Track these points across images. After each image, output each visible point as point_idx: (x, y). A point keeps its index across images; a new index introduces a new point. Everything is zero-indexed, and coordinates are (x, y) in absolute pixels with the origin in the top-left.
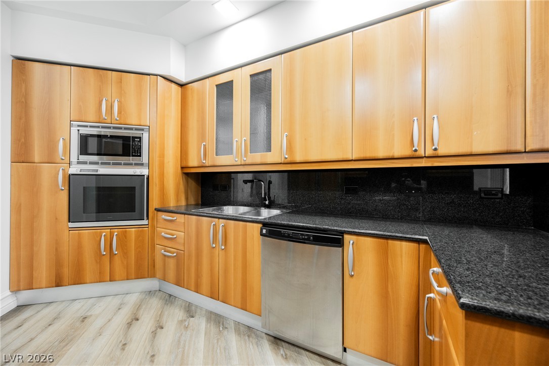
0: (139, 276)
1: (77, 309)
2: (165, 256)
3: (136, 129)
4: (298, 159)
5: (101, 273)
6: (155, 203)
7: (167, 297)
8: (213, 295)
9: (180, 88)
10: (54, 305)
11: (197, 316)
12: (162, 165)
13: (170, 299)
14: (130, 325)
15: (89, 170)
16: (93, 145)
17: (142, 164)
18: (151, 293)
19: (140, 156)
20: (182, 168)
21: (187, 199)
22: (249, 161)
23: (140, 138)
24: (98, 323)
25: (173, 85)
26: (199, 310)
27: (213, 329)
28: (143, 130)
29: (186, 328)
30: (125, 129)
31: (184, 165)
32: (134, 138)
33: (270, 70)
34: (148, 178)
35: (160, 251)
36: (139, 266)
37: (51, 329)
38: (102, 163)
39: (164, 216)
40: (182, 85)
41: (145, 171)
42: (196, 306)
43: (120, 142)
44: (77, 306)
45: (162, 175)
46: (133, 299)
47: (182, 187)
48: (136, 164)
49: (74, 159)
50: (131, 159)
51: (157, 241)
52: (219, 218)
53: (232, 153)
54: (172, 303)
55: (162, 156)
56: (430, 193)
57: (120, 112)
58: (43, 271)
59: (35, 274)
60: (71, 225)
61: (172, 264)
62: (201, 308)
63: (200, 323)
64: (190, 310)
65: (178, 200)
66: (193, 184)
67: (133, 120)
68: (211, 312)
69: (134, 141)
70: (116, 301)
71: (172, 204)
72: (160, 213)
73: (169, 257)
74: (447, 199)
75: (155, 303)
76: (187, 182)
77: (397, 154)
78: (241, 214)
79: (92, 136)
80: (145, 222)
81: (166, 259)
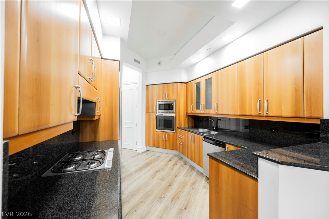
0: (173, 149)
1: (158, 154)
2: (180, 144)
3: (172, 101)
4: (220, 113)
5: (163, 145)
6: (177, 126)
7: (180, 158)
8: (192, 160)
9: (185, 84)
10: (153, 152)
11: (187, 165)
12: (179, 112)
13: (181, 158)
14: (169, 161)
15: (160, 114)
16: (163, 107)
17: (174, 112)
18: (176, 156)
19: (173, 110)
20: (186, 113)
21: (188, 124)
22: (205, 113)
23: (173, 104)
24: (162, 159)
25: (183, 84)
26: (188, 164)
27: (190, 169)
28: (174, 101)
29: (183, 167)
30: (170, 101)
31: (187, 112)
32: (171, 104)
33: (211, 78)
34: (175, 117)
35: (179, 142)
36: (173, 146)
37: (153, 157)
38: (164, 112)
39: (179, 130)
40: (186, 83)
41: (174, 115)
42: (188, 163)
43: (168, 105)
44: (158, 153)
45: (179, 116)
46: (171, 156)
47: (186, 120)
48: (172, 112)
49: (157, 111)
50: (171, 111)
51: (178, 139)
52: (193, 133)
53: (200, 109)
54: (181, 160)
55: (179, 109)
56: (281, 132)
57: (168, 96)
58: (151, 143)
59: (150, 143)
60: (157, 130)
61: (181, 146)
62: (189, 164)
63: (187, 167)
64: (185, 163)
65: (185, 125)
66: (191, 119)
67: (171, 98)
68: (192, 166)
69: (171, 105)
70: (167, 155)
71: (183, 126)
72: (179, 129)
73: (181, 144)
74: (289, 136)
75: (177, 158)
76: (188, 118)
77: (253, 114)
78: (201, 133)
79: (161, 104)
80: (174, 131)
81: (180, 145)
